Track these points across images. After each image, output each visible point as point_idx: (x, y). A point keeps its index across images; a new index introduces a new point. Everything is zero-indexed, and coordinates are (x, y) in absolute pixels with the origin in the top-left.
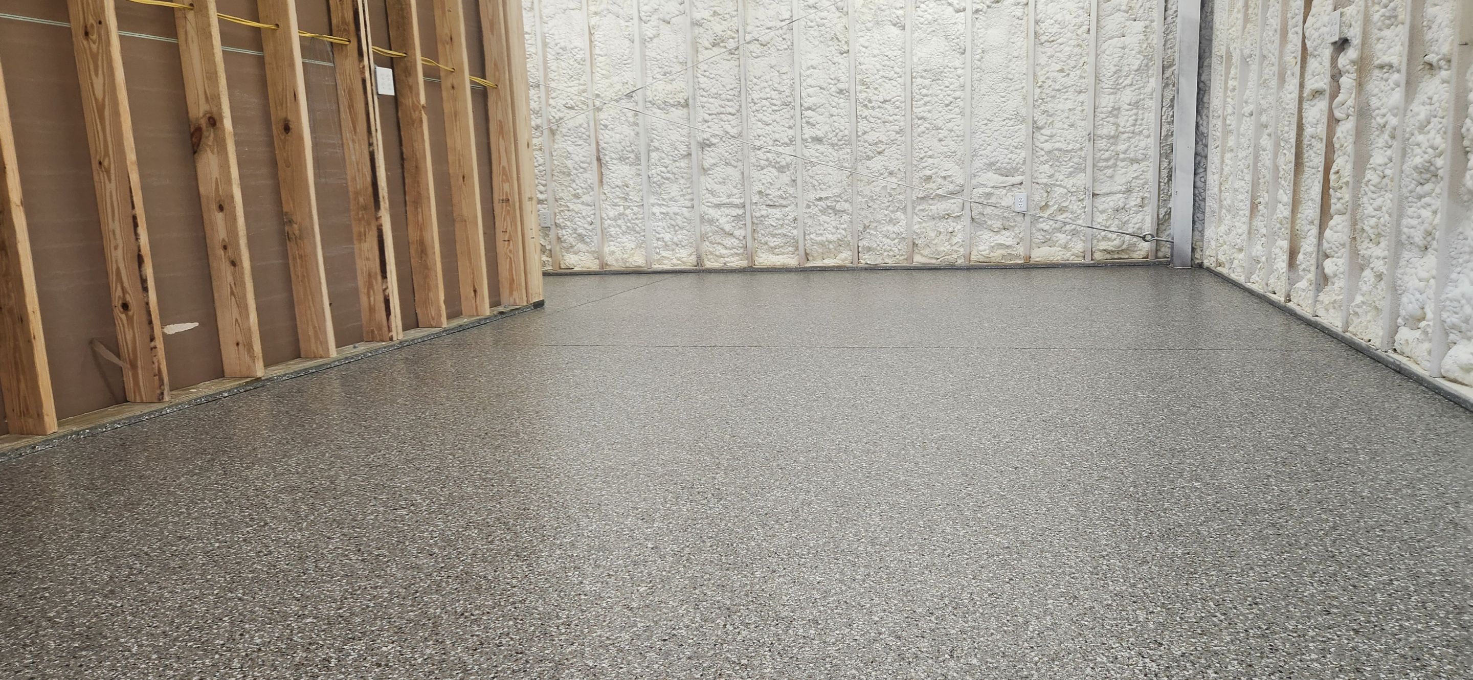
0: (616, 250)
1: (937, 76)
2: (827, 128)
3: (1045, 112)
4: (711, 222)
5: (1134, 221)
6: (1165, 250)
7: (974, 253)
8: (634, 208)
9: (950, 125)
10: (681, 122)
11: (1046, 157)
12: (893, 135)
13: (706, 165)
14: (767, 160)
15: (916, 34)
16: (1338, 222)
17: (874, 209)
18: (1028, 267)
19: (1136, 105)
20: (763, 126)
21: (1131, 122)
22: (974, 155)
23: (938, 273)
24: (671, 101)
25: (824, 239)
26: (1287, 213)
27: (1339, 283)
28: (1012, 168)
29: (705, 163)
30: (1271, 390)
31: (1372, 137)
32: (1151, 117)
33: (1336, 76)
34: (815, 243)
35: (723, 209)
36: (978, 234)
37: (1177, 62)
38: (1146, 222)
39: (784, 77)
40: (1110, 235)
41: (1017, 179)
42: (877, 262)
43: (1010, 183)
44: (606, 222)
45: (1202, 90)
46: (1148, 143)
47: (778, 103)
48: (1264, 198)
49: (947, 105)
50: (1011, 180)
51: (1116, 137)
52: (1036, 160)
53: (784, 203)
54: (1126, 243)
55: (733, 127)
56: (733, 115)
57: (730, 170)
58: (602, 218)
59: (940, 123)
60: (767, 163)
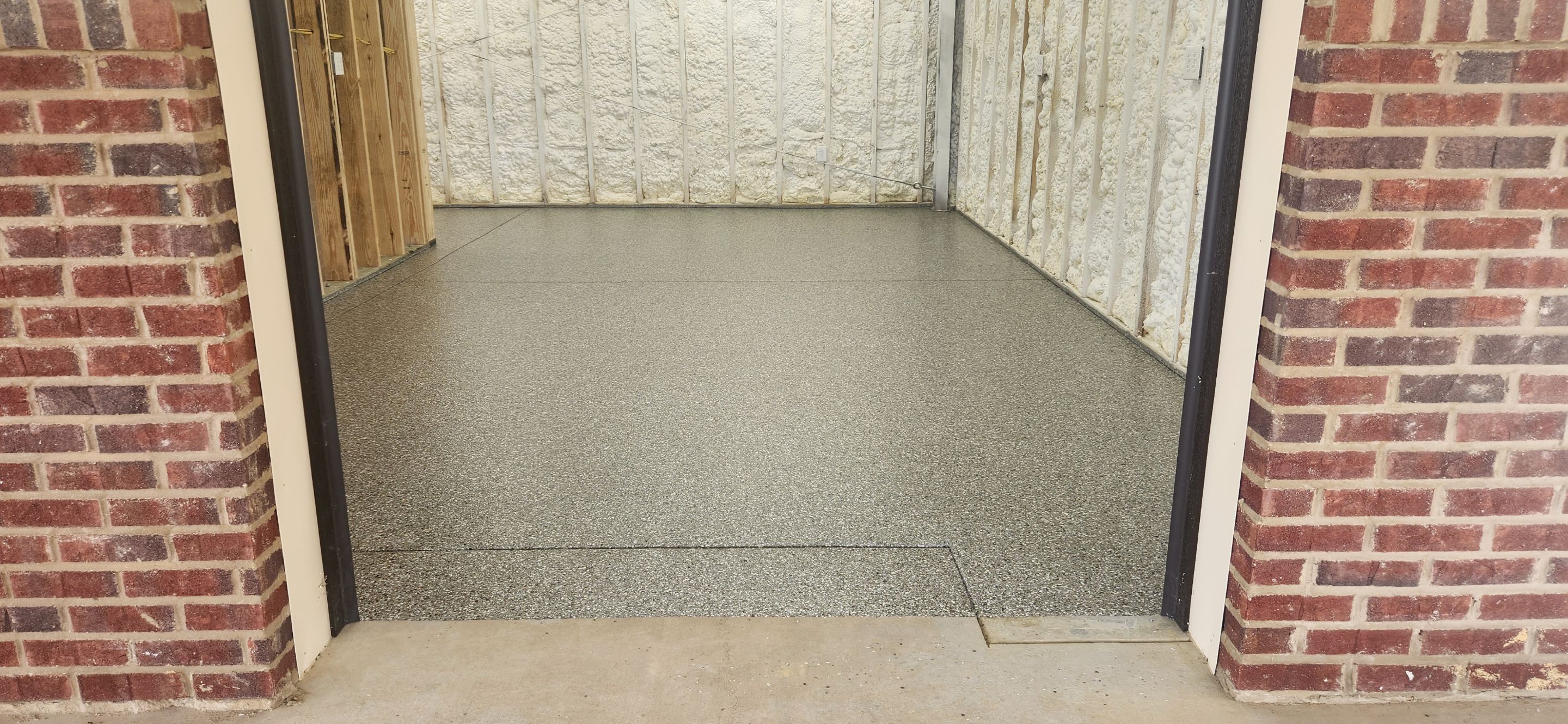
0: (463, 185)
1: (753, 44)
2: (660, 82)
3: (840, 80)
4: (555, 162)
5: (907, 171)
6: (929, 195)
7: (785, 194)
8: (480, 147)
9: (765, 87)
10: (524, 70)
11: (841, 118)
12: (717, 92)
13: (549, 110)
14: (607, 108)
15: (736, 7)
16: (1040, 194)
17: (702, 155)
18: (828, 207)
19: (909, 79)
20: (602, 78)
21: (905, 92)
22: (785, 112)
23: (759, 211)
24: (515, 50)
25: (659, 180)
26: (1012, 181)
27: (1039, 236)
28: (815, 125)
29: (547, 108)
30: (999, 307)
31: (1059, 144)
32: (919, 90)
33: (1041, 97)
34: (650, 183)
35: (566, 151)
36: (788, 179)
37: (938, 45)
38: (914, 172)
39: (621, 35)
40: (889, 182)
41: (820, 134)
42: (706, 201)
43: (813, 138)
44: (452, 159)
45: (956, 72)
46: (917, 110)
47: (615, 58)
48: (998, 166)
49: (762, 70)
50: (814, 135)
51: (893, 104)
52: (834, 119)
53: (623, 147)
54: (901, 189)
55: (574, 77)
56: (574, 66)
57: (571, 116)
58: (448, 156)
59: (756, 84)
60: (606, 111)
